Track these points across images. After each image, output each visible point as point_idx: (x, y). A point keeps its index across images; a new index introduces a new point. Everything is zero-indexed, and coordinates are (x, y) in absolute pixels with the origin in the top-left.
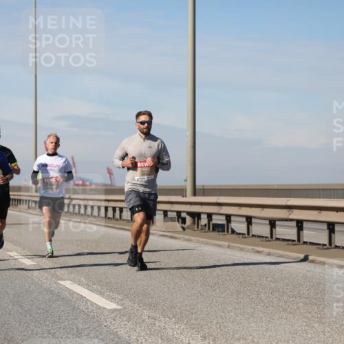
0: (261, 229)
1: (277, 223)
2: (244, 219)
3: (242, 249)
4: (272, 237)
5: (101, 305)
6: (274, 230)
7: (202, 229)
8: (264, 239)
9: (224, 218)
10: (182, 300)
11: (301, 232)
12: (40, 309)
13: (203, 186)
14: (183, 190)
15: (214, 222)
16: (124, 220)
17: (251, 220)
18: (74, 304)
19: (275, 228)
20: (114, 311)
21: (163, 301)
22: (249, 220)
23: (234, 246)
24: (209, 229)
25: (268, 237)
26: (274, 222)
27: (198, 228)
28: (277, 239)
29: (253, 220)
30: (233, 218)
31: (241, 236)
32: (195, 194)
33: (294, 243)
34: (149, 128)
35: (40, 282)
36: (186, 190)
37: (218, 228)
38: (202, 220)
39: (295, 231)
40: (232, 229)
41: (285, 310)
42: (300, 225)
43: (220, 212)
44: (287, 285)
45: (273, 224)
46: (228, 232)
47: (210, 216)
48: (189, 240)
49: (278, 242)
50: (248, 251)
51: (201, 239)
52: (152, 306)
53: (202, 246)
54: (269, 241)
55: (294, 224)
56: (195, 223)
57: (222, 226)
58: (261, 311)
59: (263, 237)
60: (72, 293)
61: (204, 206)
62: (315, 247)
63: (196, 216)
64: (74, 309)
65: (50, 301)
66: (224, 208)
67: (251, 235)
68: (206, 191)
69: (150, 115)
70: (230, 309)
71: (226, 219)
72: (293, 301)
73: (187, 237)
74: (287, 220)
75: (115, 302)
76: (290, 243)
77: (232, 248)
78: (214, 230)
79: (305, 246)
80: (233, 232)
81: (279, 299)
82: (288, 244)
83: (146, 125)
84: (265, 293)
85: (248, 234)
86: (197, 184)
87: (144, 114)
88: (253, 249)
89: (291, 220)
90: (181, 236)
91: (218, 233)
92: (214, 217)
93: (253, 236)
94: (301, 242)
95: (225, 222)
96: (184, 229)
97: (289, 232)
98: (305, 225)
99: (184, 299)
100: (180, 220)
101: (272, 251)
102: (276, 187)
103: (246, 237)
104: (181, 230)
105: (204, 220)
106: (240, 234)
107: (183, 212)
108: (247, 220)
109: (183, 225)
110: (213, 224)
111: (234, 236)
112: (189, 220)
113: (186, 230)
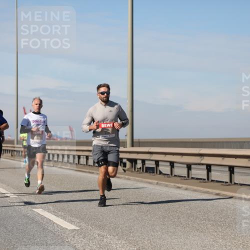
0: (181, 171)
1: (192, 166)
2: (168, 164)
3: (167, 186)
4: (188, 176)
5: (64, 227)
6: (190, 171)
7: (138, 171)
8: (183, 178)
9: (154, 163)
10: (123, 222)
11: (210, 173)
12: (19, 230)
13: (139, 140)
14: (124, 142)
15: (147, 166)
16: (81, 164)
17: (173, 165)
18: (44, 226)
19: (191, 170)
20: (73, 231)
21: (109, 223)
22: (172, 164)
23: (161, 184)
24: (143, 170)
25: (185, 177)
26: (190, 166)
27: (135, 170)
28: (193, 178)
29: (175, 165)
30: (160, 163)
31: (166, 176)
32: (133, 146)
33: (205, 181)
34: (108, 97)
35: (19, 210)
36: (126, 142)
37: (149, 170)
38: (138, 164)
39: (205, 172)
40: (160, 171)
41: (198, 230)
42: (209, 168)
43: (151, 159)
44: (200, 211)
45: (189, 167)
46: (157, 173)
47: (143, 161)
48: (129, 179)
49: (193, 180)
50: (171, 187)
51: (137, 178)
52: (101, 227)
53: (138, 183)
54: (187, 179)
55: (205, 167)
56: (133, 167)
57: (153, 168)
58: (181, 231)
59: (182, 177)
60: (43, 217)
61: (139, 154)
62: (220, 184)
63: (133, 161)
64: (44, 229)
65: (26, 224)
66: (154, 155)
67: (173, 175)
68: (141, 144)
69: (108, 87)
70: (157, 229)
71: (156, 164)
72: (203, 223)
73: (127, 177)
74: (199, 164)
75: (74, 224)
76: (202, 181)
77: (160, 185)
78: (146, 171)
79: (212, 183)
80: (161, 173)
81: (194, 222)
82: (200, 182)
83: (106, 95)
84: (183, 217)
85: (172, 174)
86: (134, 138)
87: (103, 86)
88: (174, 185)
89: (203, 164)
90: (122, 176)
91: (149, 174)
92: (146, 162)
93: (175, 176)
94: (210, 180)
95: (154, 166)
96: (125, 171)
97: (201, 173)
98: (213, 168)
99: (125, 222)
100: (122, 164)
101: (189, 187)
102: (191, 140)
103: (170, 177)
104: (123, 171)
105: (139, 165)
106: (165, 174)
107: (125, 158)
108: (170, 165)
109: (124, 168)
110: (146, 168)
111: (161, 176)
112: (128, 164)
113: (127, 172)
